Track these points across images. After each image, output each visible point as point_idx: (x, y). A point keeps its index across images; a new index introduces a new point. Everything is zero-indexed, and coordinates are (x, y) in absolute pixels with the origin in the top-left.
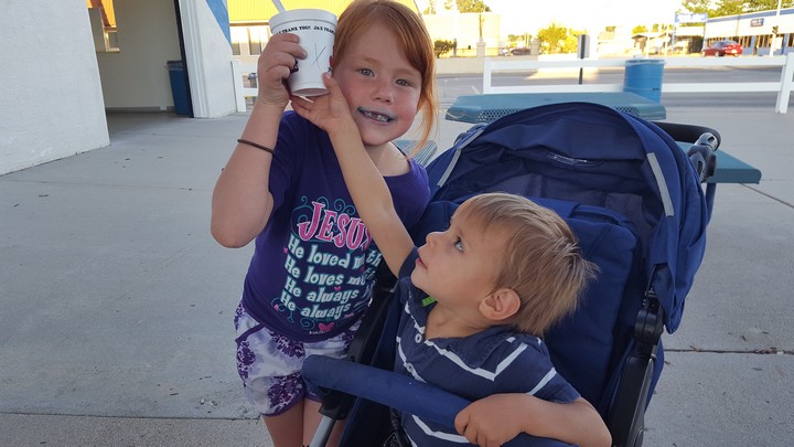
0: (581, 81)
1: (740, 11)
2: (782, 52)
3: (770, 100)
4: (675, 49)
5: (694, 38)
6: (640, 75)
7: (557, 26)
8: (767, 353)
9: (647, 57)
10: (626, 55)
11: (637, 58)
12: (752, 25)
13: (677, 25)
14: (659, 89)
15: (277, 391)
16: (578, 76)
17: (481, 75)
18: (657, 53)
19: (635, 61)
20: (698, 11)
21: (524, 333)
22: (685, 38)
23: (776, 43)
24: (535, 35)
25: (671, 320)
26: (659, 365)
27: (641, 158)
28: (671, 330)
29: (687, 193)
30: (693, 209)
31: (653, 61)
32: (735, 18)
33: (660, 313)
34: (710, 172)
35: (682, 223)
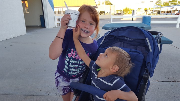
0: (132, 20)
1: (168, 5)
3: (175, 25)
4: (154, 13)
5: (158, 11)
6: (146, 19)
7: (127, 8)
8: (174, 82)
9: (147, 15)
10: (143, 15)
11: (145, 15)
12: (171, 8)
13: (154, 8)
14: (150, 22)
15: (64, 89)
16: (132, 19)
17: (110, 19)
18: (150, 14)
19: (145, 16)
20: (159, 5)
21: (119, 76)
22: (156, 11)
23: (176, 12)
24: (122, 10)
25: (151, 75)
26: (149, 84)
27: (145, 39)
28: (151, 77)
29: (155, 47)
30: (156, 50)
31: (149, 16)
32: (167, 7)
33: (149, 73)
34: (160, 42)
35: (154, 53)
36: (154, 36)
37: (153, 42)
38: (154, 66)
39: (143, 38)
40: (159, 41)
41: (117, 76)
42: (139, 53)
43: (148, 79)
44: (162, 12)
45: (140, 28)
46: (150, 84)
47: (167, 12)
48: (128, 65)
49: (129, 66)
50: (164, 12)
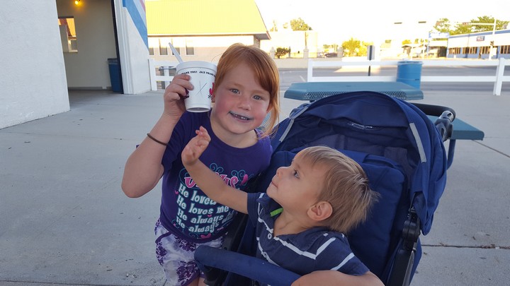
0: (369, 74)
1: (469, 31)
2: (497, 57)
3: (489, 87)
4: (429, 54)
5: (441, 47)
6: (407, 71)
7: (354, 40)
8: (489, 248)
9: (411, 60)
10: (398, 58)
11: (405, 60)
12: (477, 40)
13: (430, 39)
14: (419, 80)
15: (182, 271)
16: (368, 71)
17: (306, 69)
18: (417, 57)
19: (404, 62)
20: (443, 31)
21: (334, 231)
22: (435, 47)
23: (493, 52)
25: (425, 227)
26: (418, 255)
27: (406, 126)
28: (425, 233)
29: (434, 148)
30: (439, 158)
31: (415, 62)
32: (466, 36)
33: (418, 222)
34: (449, 135)
35: (432, 166)
36: (433, 119)
37: (429, 134)
38: (432, 204)
39: (401, 123)
40: (445, 131)
41: (327, 229)
42: (392, 166)
43: (415, 239)
44: (454, 51)
45: (392, 97)
46: (423, 255)
47: (467, 50)
48: (360, 200)
49: (362, 202)
50: (458, 51)
